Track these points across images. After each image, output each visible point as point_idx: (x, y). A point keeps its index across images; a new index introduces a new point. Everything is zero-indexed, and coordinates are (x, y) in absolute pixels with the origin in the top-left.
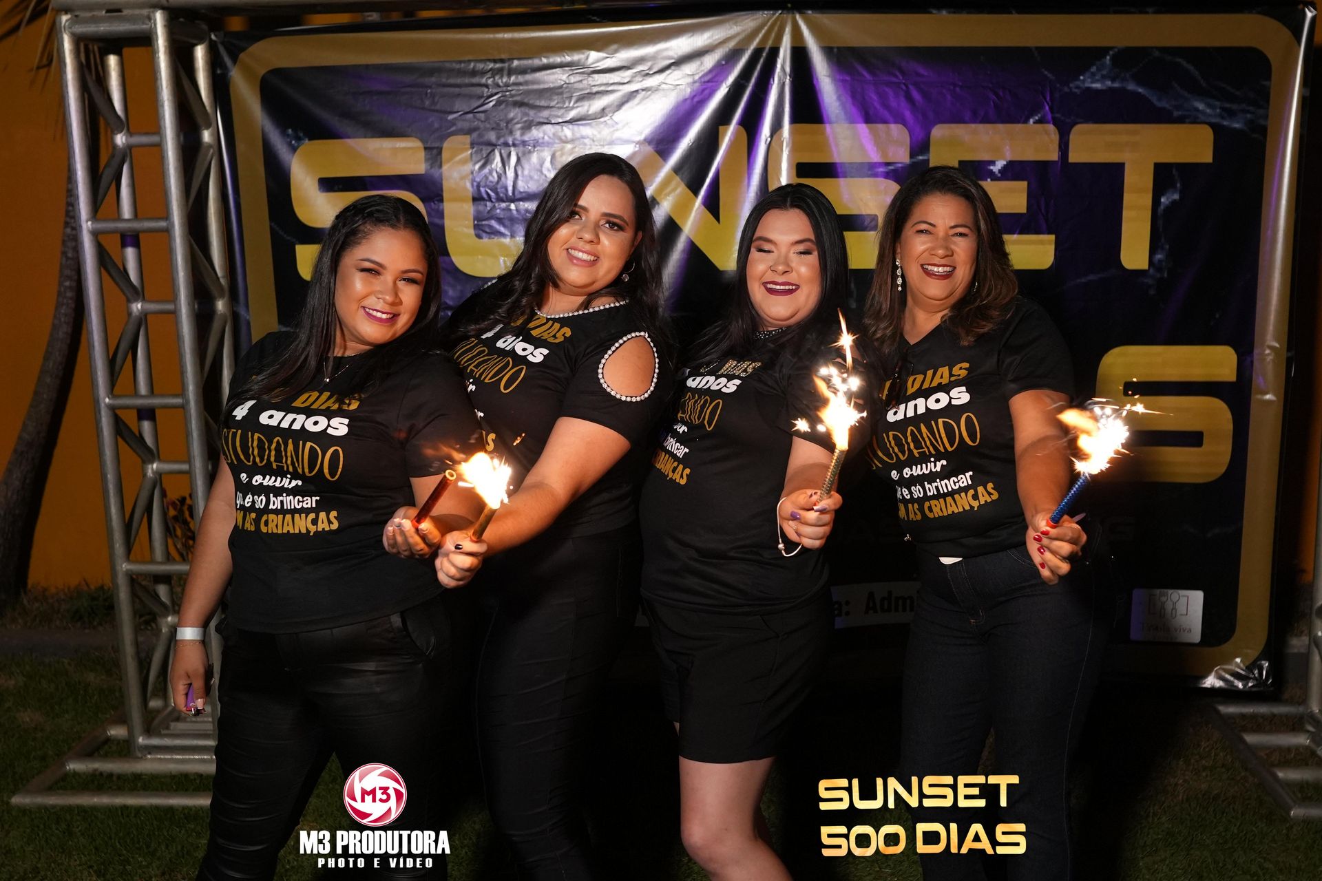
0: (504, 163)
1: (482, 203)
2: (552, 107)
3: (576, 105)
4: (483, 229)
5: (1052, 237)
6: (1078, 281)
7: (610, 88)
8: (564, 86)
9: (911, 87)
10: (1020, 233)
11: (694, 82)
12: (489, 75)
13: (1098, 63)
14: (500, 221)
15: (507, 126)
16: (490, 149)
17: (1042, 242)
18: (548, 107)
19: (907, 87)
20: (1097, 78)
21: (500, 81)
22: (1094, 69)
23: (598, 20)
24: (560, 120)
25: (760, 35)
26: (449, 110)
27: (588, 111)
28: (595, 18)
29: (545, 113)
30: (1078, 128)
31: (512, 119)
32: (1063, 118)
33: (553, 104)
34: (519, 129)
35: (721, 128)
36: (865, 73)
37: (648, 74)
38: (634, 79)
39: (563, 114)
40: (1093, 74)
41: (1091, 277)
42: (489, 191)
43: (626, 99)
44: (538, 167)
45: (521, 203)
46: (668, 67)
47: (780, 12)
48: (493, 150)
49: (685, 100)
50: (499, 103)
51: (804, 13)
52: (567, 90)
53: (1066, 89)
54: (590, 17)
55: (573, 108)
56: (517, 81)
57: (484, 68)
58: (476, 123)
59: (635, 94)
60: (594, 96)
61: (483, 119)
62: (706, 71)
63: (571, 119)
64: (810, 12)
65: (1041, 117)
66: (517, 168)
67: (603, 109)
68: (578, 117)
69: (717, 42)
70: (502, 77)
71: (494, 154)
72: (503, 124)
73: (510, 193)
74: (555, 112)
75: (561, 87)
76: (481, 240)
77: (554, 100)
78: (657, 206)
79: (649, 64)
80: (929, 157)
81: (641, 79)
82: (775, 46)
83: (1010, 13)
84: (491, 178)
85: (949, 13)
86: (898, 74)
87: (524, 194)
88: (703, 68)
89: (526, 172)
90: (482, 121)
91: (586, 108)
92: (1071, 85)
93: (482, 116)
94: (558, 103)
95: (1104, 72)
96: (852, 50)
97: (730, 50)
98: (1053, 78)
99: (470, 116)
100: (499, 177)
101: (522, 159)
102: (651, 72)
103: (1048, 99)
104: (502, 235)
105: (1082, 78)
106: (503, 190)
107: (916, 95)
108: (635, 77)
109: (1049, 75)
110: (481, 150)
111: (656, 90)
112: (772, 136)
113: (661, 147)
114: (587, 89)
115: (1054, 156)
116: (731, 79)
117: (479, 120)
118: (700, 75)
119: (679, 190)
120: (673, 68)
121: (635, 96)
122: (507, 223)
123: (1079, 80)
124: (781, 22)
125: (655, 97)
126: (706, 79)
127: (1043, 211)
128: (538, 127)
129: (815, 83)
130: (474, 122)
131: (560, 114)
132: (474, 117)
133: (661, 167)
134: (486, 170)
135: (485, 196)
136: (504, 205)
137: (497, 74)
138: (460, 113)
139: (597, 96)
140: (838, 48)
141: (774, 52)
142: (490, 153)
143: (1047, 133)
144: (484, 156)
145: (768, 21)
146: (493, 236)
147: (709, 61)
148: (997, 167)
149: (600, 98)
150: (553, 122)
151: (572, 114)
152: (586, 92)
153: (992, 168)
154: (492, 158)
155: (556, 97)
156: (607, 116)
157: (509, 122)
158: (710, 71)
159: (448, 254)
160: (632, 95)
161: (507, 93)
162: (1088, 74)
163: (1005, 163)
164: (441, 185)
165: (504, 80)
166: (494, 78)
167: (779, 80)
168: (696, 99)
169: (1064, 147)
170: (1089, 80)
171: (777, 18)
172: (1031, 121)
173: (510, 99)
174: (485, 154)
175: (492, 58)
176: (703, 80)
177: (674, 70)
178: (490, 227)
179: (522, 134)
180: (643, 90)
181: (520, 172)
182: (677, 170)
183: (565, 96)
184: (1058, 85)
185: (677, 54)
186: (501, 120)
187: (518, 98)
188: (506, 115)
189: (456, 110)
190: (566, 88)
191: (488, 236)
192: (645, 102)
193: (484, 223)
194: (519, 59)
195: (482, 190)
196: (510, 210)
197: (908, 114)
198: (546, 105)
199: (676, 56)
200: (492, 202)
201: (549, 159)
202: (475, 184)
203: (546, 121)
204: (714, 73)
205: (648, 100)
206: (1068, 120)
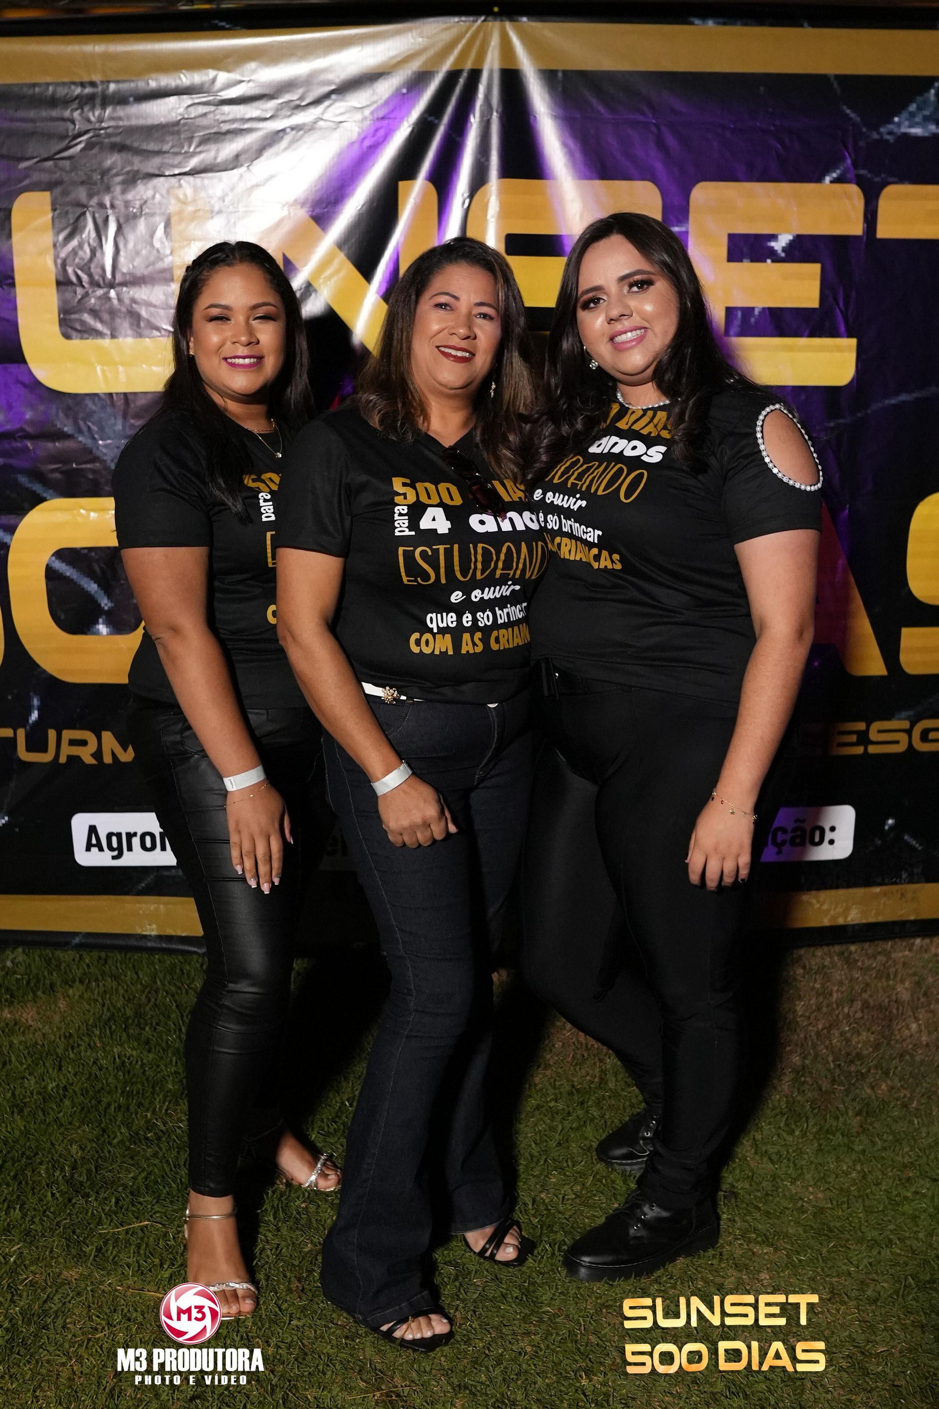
0: (100, 231)
1: (70, 288)
2: (165, 152)
3: (198, 150)
4: (71, 324)
5: (853, 342)
6: (887, 402)
7: (246, 126)
8: (182, 121)
9: (663, 128)
10: (812, 335)
11: (364, 119)
12: (75, 105)
13: (919, 99)
14: (94, 313)
15: (102, 178)
16: (79, 211)
17: (839, 349)
18: (159, 153)
19: (659, 129)
20: (917, 120)
21: (91, 115)
22: (913, 107)
23: (228, 26)
24: (177, 171)
25: (456, 52)
26: (19, 155)
27: (215, 158)
28: (223, 24)
29: (156, 161)
30: (891, 190)
31: (109, 170)
32: (869, 176)
33: (166, 148)
34: (119, 184)
35: (402, 184)
36: (601, 108)
37: (298, 107)
38: (279, 113)
39: (180, 163)
40: (912, 115)
41: (904, 397)
42: (79, 272)
43: (269, 141)
44: (147, 237)
45: (125, 289)
46: (327, 96)
47: (483, 18)
48: (84, 213)
49: (352, 144)
50: (90, 146)
51: (517, 21)
52: (186, 128)
53: (875, 136)
54: (216, 22)
55: (194, 154)
56: (115, 115)
57: (67, 94)
58: (58, 174)
59: (281, 134)
60: (223, 137)
61: (68, 168)
62: (380, 102)
63: (191, 170)
64: (525, 19)
65: (841, 174)
66: (118, 239)
67: (237, 156)
68: (202, 167)
69: (394, 61)
70: (93, 109)
71: (85, 219)
72: (97, 177)
73: (109, 275)
74: (168, 159)
75: (178, 123)
76: (70, 342)
77: (168, 142)
78: (313, 295)
79: (300, 91)
80: (687, 228)
81: (289, 113)
82: (476, 67)
83: (802, 26)
84: (81, 253)
85: (718, 23)
86: (646, 109)
87: (128, 277)
88: (375, 98)
89: (131, 245)
90: (67, 172)
91: (212, 154)
92: (882, 130)
93: (67, 164)
94: (172, 147)
95: (927, 113)
96: (583, 75)
97: (414, 73)
98: (858, 119)
99: (50, 164)
100: (93, 252)
101: (123, 226)
102: (303, 104)
103: (850, 147)
104: (99, 334)
105: (896, 119)
106: (99, 271)
107: (671, 141)
108: (281, 109)
109: (852, 115)
110: (67, 213)
111: (310, 130)
112: (471, 196)
113: (318, 211)
114: (213, 127)
115: (857, 229)
116: (415, 113)
117: (62, 169)
118: (372, 108)
119: (343, 273)
120: (333, 96)
121: (282, 138)
122: (106, 317)
123: (892, 122)
124: (484, 35)
125: (309, 139)
126: (381, 114)
127: (841, 305)
128: (145, 181)
129: (532, 121)
130: (55, 173)
131: (176, 162)
132: (56, 165)
133: (319, 239)
134: (74, 243)
135: (74, 279)
136: (100, 292)
137: (86, 104)
138: (35, 160)
139: (229, 136)
140: (565, 72)
141: (475, 75)
142: (78, 219)
143: (849, 197)
144: (72, 221)
145: (466, 32)
146: (86, 336)
147: (384, 89)
148: (779, 245)
149: (231, 141)
150: (167, 173)
151: (193, 162)
152: (213, 131)
153: (773, 244)
154: (82, 224)
155: (169, 138)
156: (242, 165)
157: (104, 173)
158: (387, 103)
159: (23, 361)
160: (276, 137)
161: (102, 132)
162: (905, 115)
163: (791, 238)
164: (12, 261)
165: (97, 113)
166: (82, 109)
167: (482, 115)
168: (367, 143)
169: (871, 217)
170: (907, 123)
171: (479, 28)
172: (828, 179)
173: (107, 140)
174: (71, 219)
175: (77, 80)
176: (376, 116)
177: (335, 101)
178: (83, 323)
179: (124, 192)
180: (292, 129)
181: (121, 246)
182: (341, 245)
183: (183, 136)
184: (864, 130)
185: (338, 77)
186: (93, 171)
187: (117, 139)
188: (100, 163)
189: (29, 154)
190: (185, 124)
191: (79, 335)
192: (295, 146)
193: (73, 316)
194: (117, 82)
195: (70, 270)
196: (109, 299)
197: (659, 167)
198: (156, 148)
199: (337, 81)
200: (83, 287)
201: (162, 226)
202: (59, 261)
203: (157, 172)
204: (391, 107)
205: (299, 143)
206: (877, 179)
